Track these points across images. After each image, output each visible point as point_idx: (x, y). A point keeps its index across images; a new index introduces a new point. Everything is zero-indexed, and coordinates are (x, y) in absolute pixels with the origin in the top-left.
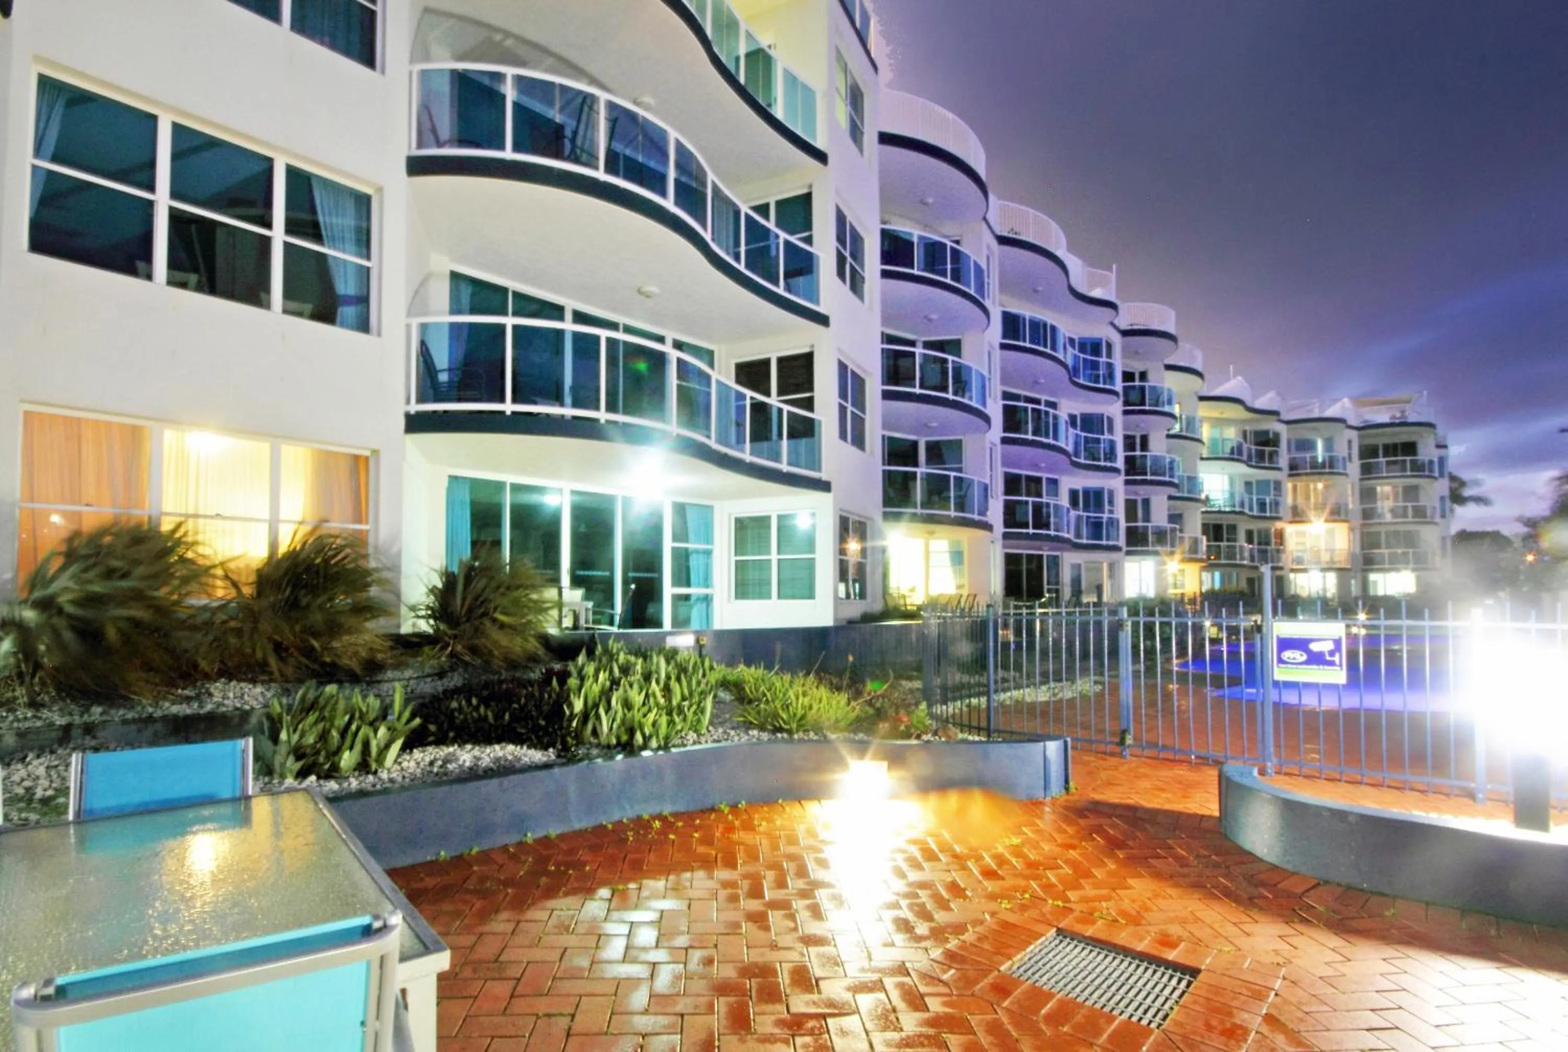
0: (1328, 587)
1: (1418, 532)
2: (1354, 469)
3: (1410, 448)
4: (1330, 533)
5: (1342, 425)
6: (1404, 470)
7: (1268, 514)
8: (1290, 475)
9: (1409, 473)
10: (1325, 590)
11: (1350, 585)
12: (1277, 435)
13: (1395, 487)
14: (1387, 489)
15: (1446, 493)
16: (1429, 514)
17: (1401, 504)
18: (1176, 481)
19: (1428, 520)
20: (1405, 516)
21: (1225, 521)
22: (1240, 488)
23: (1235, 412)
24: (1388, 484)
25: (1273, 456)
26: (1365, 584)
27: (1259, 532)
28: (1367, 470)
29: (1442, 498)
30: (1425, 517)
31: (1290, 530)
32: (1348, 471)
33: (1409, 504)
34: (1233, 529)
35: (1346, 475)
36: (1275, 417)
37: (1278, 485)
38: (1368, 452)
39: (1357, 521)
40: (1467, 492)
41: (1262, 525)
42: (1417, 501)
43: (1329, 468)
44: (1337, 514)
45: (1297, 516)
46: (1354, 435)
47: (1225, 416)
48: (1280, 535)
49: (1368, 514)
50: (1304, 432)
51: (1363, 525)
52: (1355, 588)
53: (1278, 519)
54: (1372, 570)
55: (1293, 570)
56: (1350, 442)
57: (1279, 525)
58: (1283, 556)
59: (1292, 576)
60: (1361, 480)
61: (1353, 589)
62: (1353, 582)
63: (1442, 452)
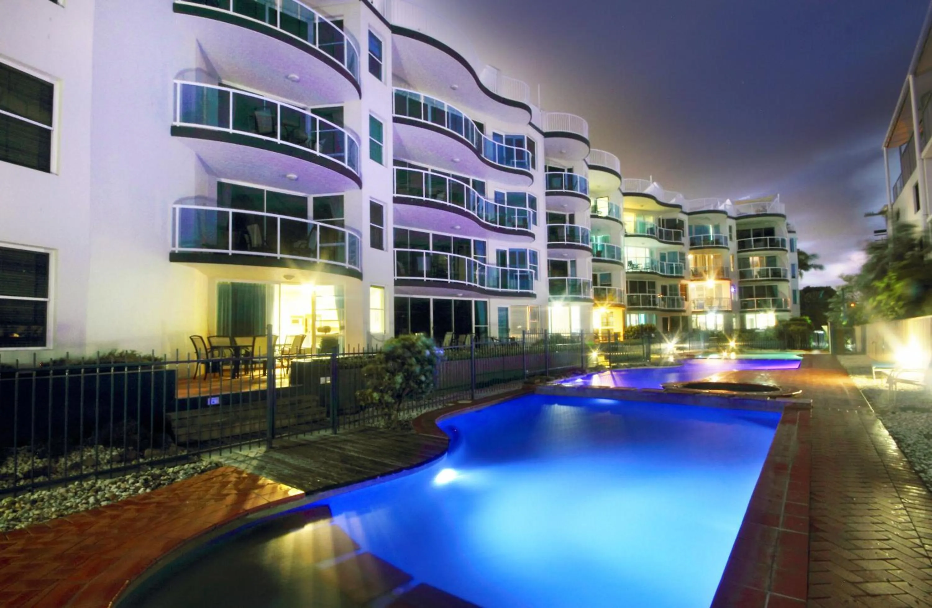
0: (718, 323)
1: (776, 286)
2: (733, 245)
3: (770, 232)
4: (719, 288)
5: (725, 216)
6: (766, 245)
7: (675, 275)
8: (691, 249)
9: (768, 247)
10: (716, 326)
11: (732, 322)
12: (682, 222)
13: (761, 258)
14: (756, 259)
15: (796, 262)
16: (782, 274)
17: (765, 268)
18: (590, 246)
19: (782, 278)
20: (768, 276)
21: (647, 279)
22: (657, 257)
23: (651, 205)
24: (756, 255)
25: (678, 236)
26: (742, 322)
27: (671, 287)
28: (742, 246)
29: (793, 266)
30: (780, 276)
31: (692, 286)
32: (729, 246)
33: (770, 268)
34: (652, 285)
35: (728, 249)
36: (679, 210)
37: (683, 256)
38: (742, 234)
39: (736, 280)
40: (810, 263)
41: (672, 282)
42: (775, 266)
43: (718, 244)
44: (723, 274)
45: (697, 275)
46: (733, 223)
47: (643, 208)
48: (684, 288)
49: (742, 275)
50: (699, 220)
51: (740, 282)
52: (735, 323)
53: (682, 278)
54: (746, 312)
55: (694, 312)
56: (730, 228)
57: (683, 282)
58: (686, 303)
59: (694, 316)
60: (738, 252)
61: (734, 324)
62: (734, 320)
63: (792, 235)
